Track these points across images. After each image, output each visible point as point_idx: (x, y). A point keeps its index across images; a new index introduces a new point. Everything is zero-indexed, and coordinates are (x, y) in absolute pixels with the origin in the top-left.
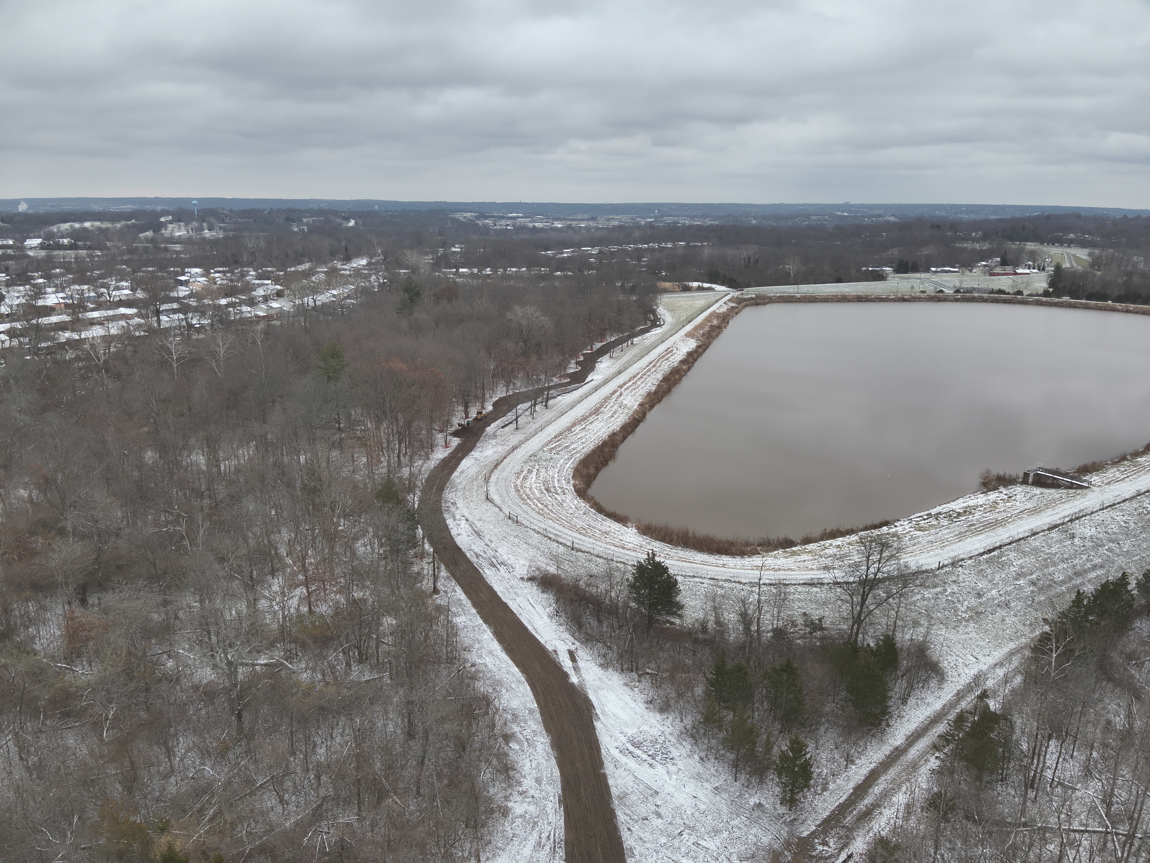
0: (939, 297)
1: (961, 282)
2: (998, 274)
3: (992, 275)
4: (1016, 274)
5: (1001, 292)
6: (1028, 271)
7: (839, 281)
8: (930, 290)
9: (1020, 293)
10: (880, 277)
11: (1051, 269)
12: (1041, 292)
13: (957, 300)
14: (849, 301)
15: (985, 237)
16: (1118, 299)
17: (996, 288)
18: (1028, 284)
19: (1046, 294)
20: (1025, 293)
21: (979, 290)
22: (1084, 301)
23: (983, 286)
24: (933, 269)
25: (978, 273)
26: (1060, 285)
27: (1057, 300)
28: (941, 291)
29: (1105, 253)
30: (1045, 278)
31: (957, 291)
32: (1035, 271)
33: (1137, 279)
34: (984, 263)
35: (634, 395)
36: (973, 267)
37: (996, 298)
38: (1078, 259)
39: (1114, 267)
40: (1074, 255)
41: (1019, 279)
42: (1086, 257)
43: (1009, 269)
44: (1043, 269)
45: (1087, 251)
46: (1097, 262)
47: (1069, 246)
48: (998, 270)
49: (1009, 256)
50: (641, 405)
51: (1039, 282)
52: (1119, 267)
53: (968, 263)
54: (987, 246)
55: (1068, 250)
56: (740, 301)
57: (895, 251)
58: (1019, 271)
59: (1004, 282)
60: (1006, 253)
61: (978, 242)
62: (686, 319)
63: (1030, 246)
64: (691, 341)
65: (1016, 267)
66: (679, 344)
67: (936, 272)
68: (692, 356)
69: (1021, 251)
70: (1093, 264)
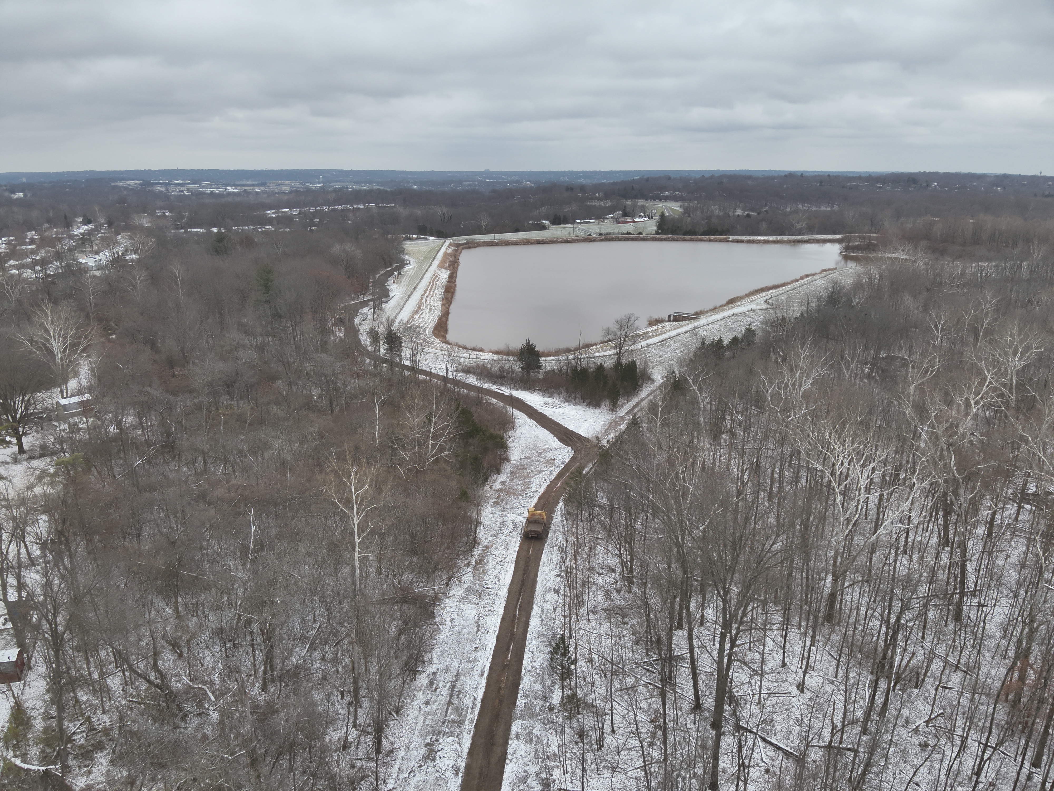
0: (589, 239)
1: (600, 229)
2: (623, 223)
3: (618, 223)
4: (635, 222)
5: (628, 233)
6: (642, 220)
7: (517, 231)
8: (582, 235)
9: (640, 233)
10: (544, 228)
11: (657, 217)
12: (654, 232)
13: (602, 240)
14: (532, 243)
15: (606, 196)
16: (704, 233)
17: (625, 232)
18: (644, 228)
19: (657, 233)
20: (644, 234)
21: (614, 234)
22: (682, 236)
23: (616, 231)
24: (578, 221)
25: (609, 222)
26: (666, 227)
27: (665, 237)
28: (590, 235)
29: (691, 205)
30: (654, 224)
31: (601, 234)
32: (647, 219)
33: (714, 220)
34: (611, 216)
35: (434, 300)
36: (604, 218)
37: (627, 237)
38: (673, 210)
39: (699, 213)
40: (670, 208)
41: (638, 225)
42: (678, 209)
43: (629, 219)
44: (652, 218)
45: (679, 204)
46: (687, 211)
47: (666, 201)
48: (622, 220)
49: (628, 210)
50: (443, 305)
51: (651, 226)
52: (702, 213)
53: (600, 215)
54: (609, 204)
55: (666, 204)
56: (458, 246)
57: (544, 209)
58: (636, 220)
59: (628, 227)
60: (625, 207)
61: (602, 201)
62: (426, 258)
63: (641, 202)
64: (444, 271)
65: (633, 216)
66: (438, 272)
67: (580, 223)
68: (452, 278)
69: (635, 206)
70: (685, 213)
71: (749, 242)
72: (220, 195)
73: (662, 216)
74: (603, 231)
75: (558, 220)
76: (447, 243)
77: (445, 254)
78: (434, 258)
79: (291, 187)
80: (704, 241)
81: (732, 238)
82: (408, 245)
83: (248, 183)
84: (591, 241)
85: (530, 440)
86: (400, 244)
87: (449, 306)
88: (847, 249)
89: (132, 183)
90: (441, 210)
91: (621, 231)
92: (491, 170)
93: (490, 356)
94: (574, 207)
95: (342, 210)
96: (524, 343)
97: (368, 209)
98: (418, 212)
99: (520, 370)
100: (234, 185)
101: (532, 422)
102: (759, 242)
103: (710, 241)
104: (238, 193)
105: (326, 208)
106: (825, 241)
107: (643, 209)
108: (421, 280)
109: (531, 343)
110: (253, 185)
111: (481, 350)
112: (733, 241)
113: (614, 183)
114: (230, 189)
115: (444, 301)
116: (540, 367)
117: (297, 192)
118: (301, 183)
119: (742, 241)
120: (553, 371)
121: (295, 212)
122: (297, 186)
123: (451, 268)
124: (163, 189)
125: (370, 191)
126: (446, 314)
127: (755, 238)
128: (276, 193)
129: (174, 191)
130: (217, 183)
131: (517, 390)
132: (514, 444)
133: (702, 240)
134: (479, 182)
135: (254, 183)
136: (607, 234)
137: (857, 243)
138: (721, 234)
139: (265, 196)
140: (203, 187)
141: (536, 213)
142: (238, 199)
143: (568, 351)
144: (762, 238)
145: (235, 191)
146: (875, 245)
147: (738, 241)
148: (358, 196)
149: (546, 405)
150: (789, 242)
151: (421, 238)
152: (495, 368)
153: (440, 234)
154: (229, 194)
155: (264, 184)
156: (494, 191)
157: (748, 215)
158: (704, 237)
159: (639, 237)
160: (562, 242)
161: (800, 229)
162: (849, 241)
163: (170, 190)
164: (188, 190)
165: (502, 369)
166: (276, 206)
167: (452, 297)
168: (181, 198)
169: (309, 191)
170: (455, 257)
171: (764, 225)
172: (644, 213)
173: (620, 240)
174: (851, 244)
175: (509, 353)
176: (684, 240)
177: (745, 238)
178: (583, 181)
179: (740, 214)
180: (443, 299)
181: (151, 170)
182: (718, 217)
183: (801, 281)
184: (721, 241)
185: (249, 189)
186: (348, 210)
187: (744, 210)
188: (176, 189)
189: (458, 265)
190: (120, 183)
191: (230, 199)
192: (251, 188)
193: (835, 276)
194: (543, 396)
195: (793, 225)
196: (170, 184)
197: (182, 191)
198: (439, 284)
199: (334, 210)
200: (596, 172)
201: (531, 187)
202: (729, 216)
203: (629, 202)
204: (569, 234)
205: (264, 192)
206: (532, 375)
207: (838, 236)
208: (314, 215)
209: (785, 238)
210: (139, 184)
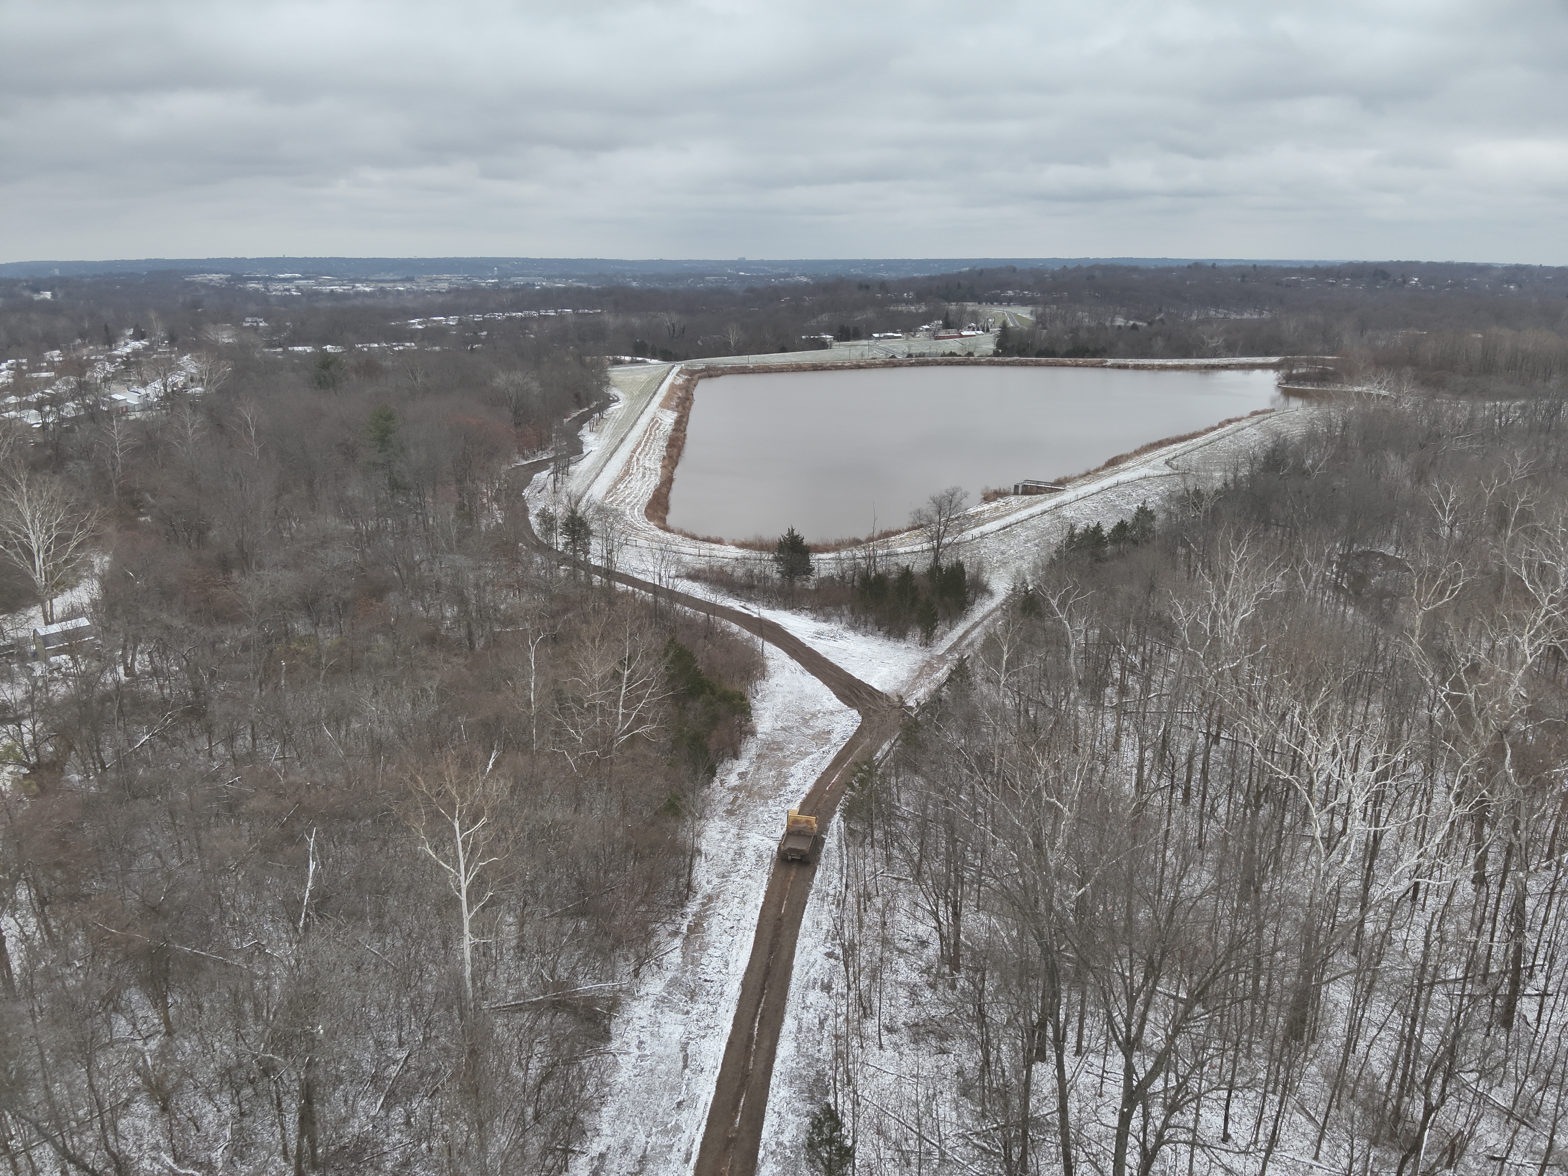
0: (892, 363)
1: (909, 347)
2: (944, 338)
3: (936, 338)
4: (962, 336)
5: (952, 354)
6: (973, 333)
7: (782, 351)
8: (881, 356)
9: (970, 354)
10: (823, 345)
11: (996, 330)
12: (991, 352)
13: (912, 365)
14: (805, 370)
15: (920, 298)
16: (1068, 355)
17: (947, 352)
18: (976, 346)
19: (996, 354)
20: (976, 355)
21: (930, 355)
22: (1034, 359)
23: (933, 350)
24: (876, 335)
25: (922, 337)
26: (1009, 345)
27: (1008, 359)
28: (893, 357)
29: (1047, 310)
30: (992, 339)
31: (910, 356)
32: (980, 332)
33: (1083, 335)
34: (926, 327)
35: (650, 459)
36: (916, 332)
37: (950, 360)
38: (1020, 318)
39: (1059, 324)
40: (1015, 315)
41: (966, 341)
42: (1028, 316)
43: (953, 332)
44: (988, 331)
45: (1029, 309)
46: (1041, 320)
47: (1009, 305)
48: (942, 333)
49: (951, 318)
50: (663, 467)
51: (987, 343)
52: (1064, 323)
53: (909, 327)
54: (923, 309)
55: (1009, 309)
56: (692, 373)
57: (825, 318)
58: (964, 333)
59: (952, 345)
60: (947, 314)
61: (912, 304)
62: (642, 393)
63: (971, 306)
64: (669, 412)
65: (960, 327)
66: (660, 415)
67: (879, 338)
68: (680, 424)
69: (962, 312)
70: (1038, 323)
71: (1137, 367)
72: (344, 296)
73: (1004, 327)
74: (914, 351)
75: (845, 334)
76: (676, 369)
77: (673, 386)
78: (655, 393)
79: (451, 283)
80: (1068, 366)
81: (1110, 361)
82: (616, 373)
83: (387, 278)
84: (895, 366)
85: (790, 697)
86: (603, 370)
87: (673, 468)
88: (1289, 378)
89: (215, 277)
90: (668, 319)
91: (941, 351)
92: (748, 258)
93: (733, 552)
94: (870, 314)
95: (522, 319)
96: (785, 533)
97: (562, 317)
98: (636, 321)
99: (778, 576)
100: (366, 280)
101: (795, 664)
102: (1152, 367)
103: (1077, 366)
104: (371, 292)
105: (499, 316)
106: (1253, 367)
107: (975, 317)
108: (632, 427)
109: (796, 533)
110: (394, 281)
111: (719, 541)
112: (1112, 367)
113: (931, 278)
114: (360, 287)
115: (666, 462)
116: (809, 571)
117: (456, 292)
118: (466, 278)
119: (1126, 367)
120: (831, 578)
121: (453, 321)
122: (459, 282)
123: (680, 408)
124: (260, 286)
125: (566, 290)
126: (667, 482)
127: (1147, 362)
128: (428, 293)
129: (277, 289)
130: (340, 278)
131: (773, 609)
132: (765, 704)
133: (1064, 365)
134: (730, 276)
135: (396, 278)
136: (920, 355)
137: (1304, 371)
138: (1094, 356)
139: (411, 297)
140: (320, 284)
141: (813, 322)
142: (369, 302)
143: (856, 543)
144: (1157, 362)
145: (367, 289)
146: (1333, 374)
147: (1119, 367)
148: (548, 298)
149: (819, 635)
150: (1199, 368)
151: (638, 362)
152: (740, 572)
153: (667, 356)
154: (358, 294)
155: (410, 280)
156: (751, 290)
157: (1134, 327)
158: (1067, 360)
159: (968, 360)
160: (850, 368)
161: (1215, 348)
162: (1291, 367)
163: (271, 288)
164: (298, 288)
165: (750, 574)
166: (425, 313)
167: (679, 455)
168: (286, 300)
169: (475, 290)
170: (687, 391)
171: (1159, 343)
172: (976, 323)
173: (939, 364)
174: (1294, 372)
175: (762, 547)
176: (1038, 364)
177: (1130, 362)
178: (884, 275)
179: (1122, 324)
180: (664, 458)
181: (244, 259)
182: (1089, 329)
183: (1220, 431)
184: (1093, 366)
185: (388, 286)
186: (532, 318)
187: (1127, 319)
188: (280, 286)
189: (691, 404)
190: (198, 278)
191: (357, 302)
192: (391, 285)
193: (1274, 421)
194: (815, 619)
195: (1203, 342)
196: (271, 279)
197: (288, 290)
198: (660, 434)
199: (510, 318)
200: (904, 262)
201: (807, 284)
202: (1106, 328)
203: (953, 307)
204: (862, 355)
205: (409, 292)
206: (798, 584)
207: (1274, 359)
208: (480, 326)
209: (1193, 362)
210: (227, 280)
